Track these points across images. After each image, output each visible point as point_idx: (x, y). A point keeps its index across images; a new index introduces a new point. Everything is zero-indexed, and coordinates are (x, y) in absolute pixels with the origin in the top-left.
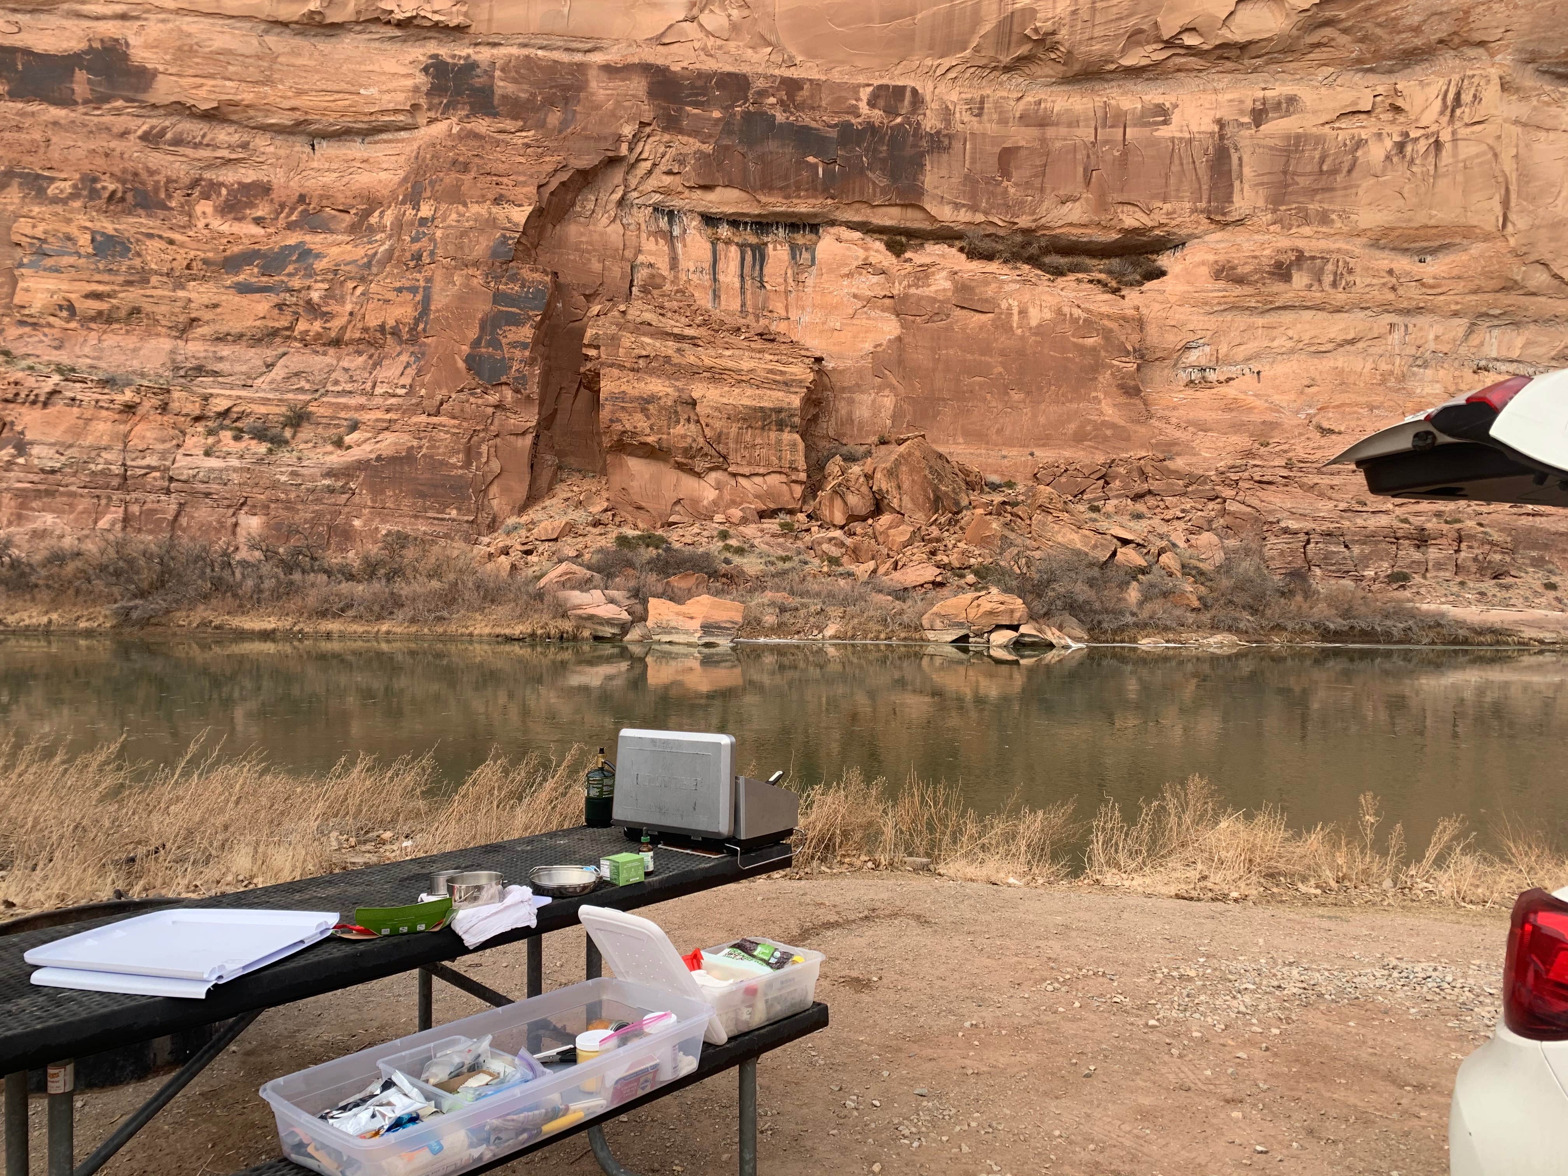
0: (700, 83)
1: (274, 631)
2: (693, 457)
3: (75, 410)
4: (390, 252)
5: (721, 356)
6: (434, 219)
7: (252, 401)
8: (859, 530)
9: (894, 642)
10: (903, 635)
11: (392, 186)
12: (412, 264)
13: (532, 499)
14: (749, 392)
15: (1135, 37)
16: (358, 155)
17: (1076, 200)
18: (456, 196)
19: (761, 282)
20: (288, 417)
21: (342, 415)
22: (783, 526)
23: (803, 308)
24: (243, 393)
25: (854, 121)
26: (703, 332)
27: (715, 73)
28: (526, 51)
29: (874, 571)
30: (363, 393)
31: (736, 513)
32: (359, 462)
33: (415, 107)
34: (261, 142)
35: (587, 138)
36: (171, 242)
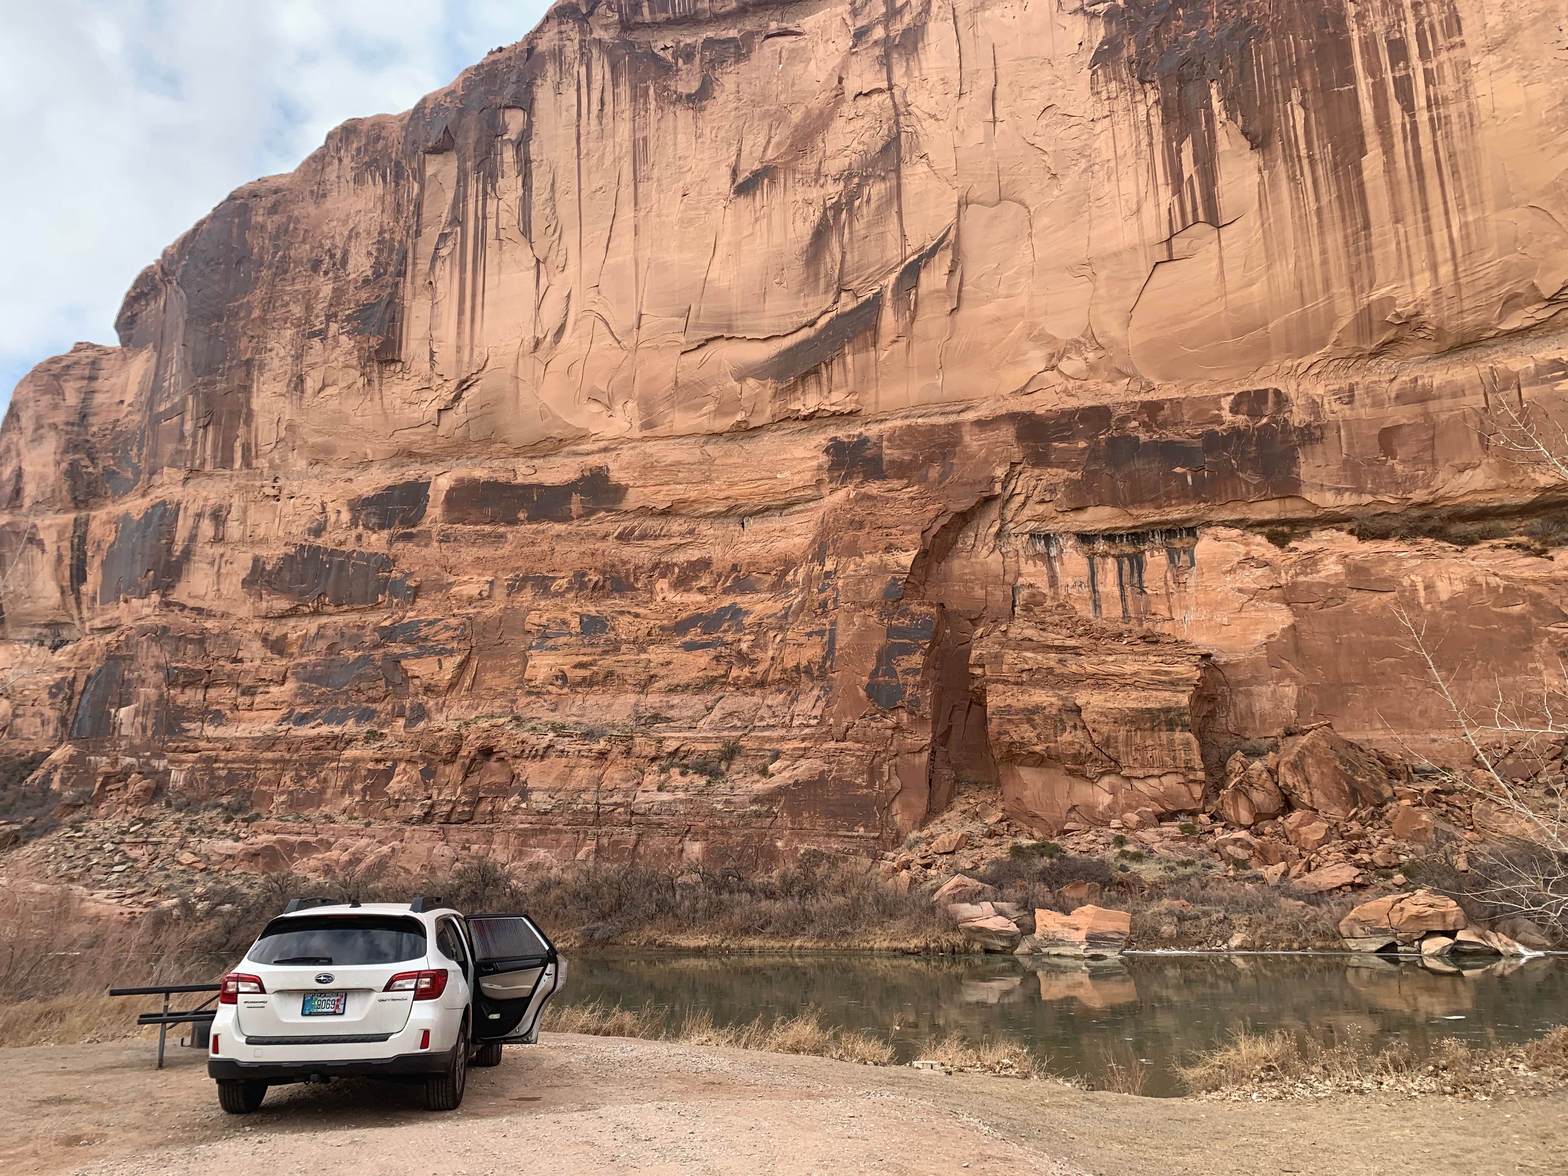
0: (1064, 421)
1: (706, 948)
2: (1082, 763)
3: (564, 760)
4: (803, 603)
5: (1104, 662)
6: (836, 571)
7: (695, 740)
8: (1268, 829)
9: (1310, 952)
10: (1318, 944)
11: (804, 547)
12: (819, 611)
13: (932, 813)
14: (1134, 694)
15: (1511, 302)
16: (778, 526)
17: (1475, 468)
18: (853, 550)
19: (1141, 587)
20: (724, 752)
21: (767, 746)
22: (1182, 828)
23: (1187, 608)
24: (689, 734)
25: (1218, 428)
26: (1084, 641)
27: (1078, 410)
28: (907, 422)
29: (1285, 874)
30: (784, 726)
31: (1132, 818)
32: (780, 787)
33: (819, 482)
34: (704, 528)
35: (964, 484)
36: (637, 616)
